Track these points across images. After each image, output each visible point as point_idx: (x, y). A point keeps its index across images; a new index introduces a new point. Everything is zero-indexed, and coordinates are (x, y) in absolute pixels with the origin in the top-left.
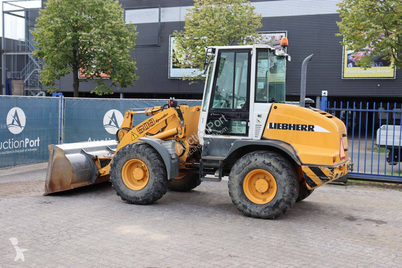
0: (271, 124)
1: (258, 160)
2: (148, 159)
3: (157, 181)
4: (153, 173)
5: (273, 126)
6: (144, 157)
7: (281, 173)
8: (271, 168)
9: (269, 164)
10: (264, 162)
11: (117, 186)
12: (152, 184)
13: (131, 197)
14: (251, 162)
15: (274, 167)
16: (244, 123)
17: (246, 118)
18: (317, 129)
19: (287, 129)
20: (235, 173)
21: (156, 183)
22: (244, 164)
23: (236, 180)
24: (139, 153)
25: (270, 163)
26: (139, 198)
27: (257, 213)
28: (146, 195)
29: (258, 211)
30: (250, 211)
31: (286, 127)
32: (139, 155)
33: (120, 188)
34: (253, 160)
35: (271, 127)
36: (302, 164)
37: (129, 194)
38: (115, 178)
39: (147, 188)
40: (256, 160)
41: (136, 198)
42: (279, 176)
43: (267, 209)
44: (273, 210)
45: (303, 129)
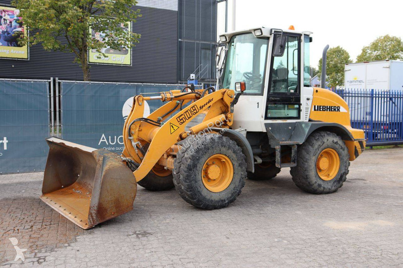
0: (315, 106)
1: (329, 140)
2: (234, 152)
3: (243, 176)
4: (239, 168)
5: (316, 109)
6: (230, 151)
7: (344, 150)
8: (337, 146)
9: (336, 143)
10: (333, 141)
11: (199, 191)
12: (238, 180)
13: (216, 201)
14: (324, 143)
15: (340, 145)
16: (297, 106)
18: (342, 109)
19: (325, 110)
20: (312, 154)
21: (243, 178)
22: (319, 145)
23: (313, 162)
24: (225, 146)
25: (337, 142)
26: (225, 200)
27: (329, 189)
29: (330, 187)
30: (324, 188)
31: (325, 108)
32: (223, 149)
33: (202, 194)
34: (325, 140)
35: (315, 110)
36: (355, 140)
37: (213, 198)
38: (196, 182)
39: (233, 186)
40: (328, 140)
41: (222, 200)
42: (343, 152)
43: (335, 184)
44: (339, 183)
45: (335, 110)
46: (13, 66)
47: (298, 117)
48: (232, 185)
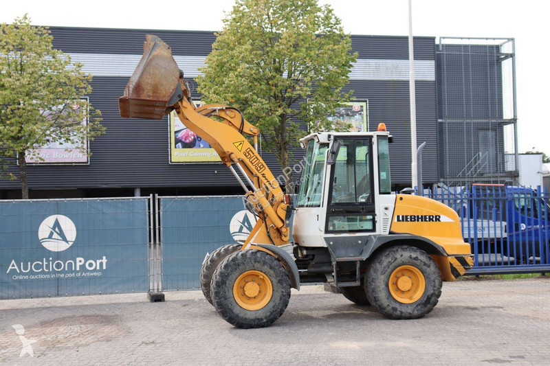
0: (398, 217)
1: (404, 256)
2: (271, 268)
3: (284, 294)
4: (279, 285)
5: (401, 219)
6: (266, 267)
7: (429, 266)
8: (418, 263)
9: (416, 259)
10: (410, 257)
11: (230, 309)
12: (278, 298)
13: (251, 320)
14: (396, 259)
15: (421, 261)
16: (370, 217)
17: (372, 212)
18: (443, 219)
19: (415, 221)
20: (379, 273)
21: (284, 296)
22: (390, 262)
23: (382, 282)
24: (258, 262)
25: (417, 257)
26: (262, 319)
27: (410, 313)
28: (271, 313)
29: (410, 311)
30: (401, 312)
31: (414, 219)
32: (257, 265)
33: (234, 311)
34: (398, 256)
35: (398, 220)
36: (448, 255)
37: (247, 317)
38: (226, 299)
39: (272, 304)
40: (402, 255)
41: (258, 319)
42: (428, 269)
43: (419, 307)
44: (425, 306)
45: (430, 220)
46: (216, 172)
47: (374, 230)
48: (271, 302)
